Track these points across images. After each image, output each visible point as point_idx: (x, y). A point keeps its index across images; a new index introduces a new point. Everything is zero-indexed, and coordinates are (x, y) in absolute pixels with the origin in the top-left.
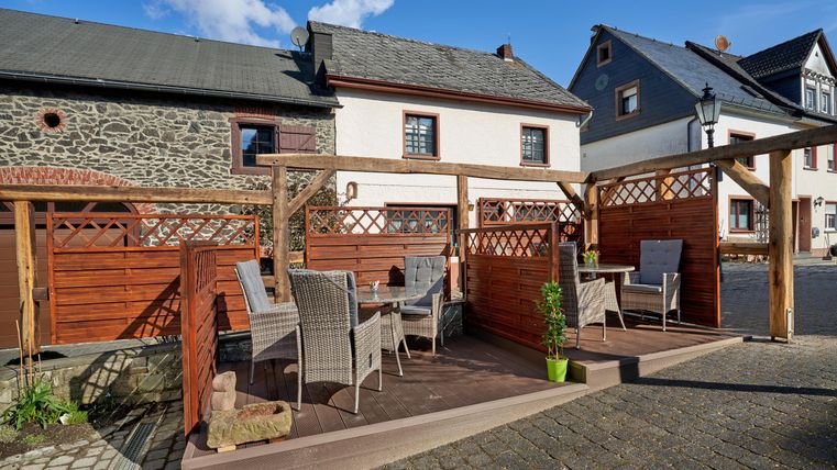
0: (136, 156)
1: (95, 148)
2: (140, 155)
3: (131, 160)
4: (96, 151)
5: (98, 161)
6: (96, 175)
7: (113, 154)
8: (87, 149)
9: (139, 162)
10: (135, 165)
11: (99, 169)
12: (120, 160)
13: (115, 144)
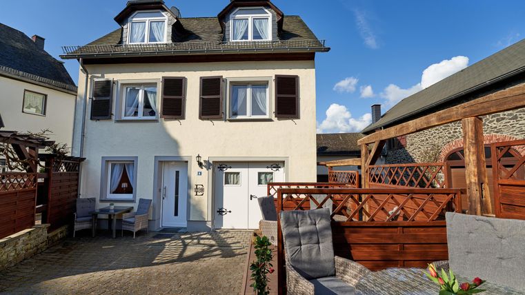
0: (519, 119)
1: (494, 121)
2: (521, 118)
3: (515, 122)
4: (495, 122)
5: (496, 127)
6: (496, 136)
7: (504, 121)
8: (490, 122)
9: (520, 122)
10: (518, 126)
11: (497, 132)
12: (508, 124)
13: (505, 115)
